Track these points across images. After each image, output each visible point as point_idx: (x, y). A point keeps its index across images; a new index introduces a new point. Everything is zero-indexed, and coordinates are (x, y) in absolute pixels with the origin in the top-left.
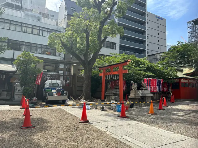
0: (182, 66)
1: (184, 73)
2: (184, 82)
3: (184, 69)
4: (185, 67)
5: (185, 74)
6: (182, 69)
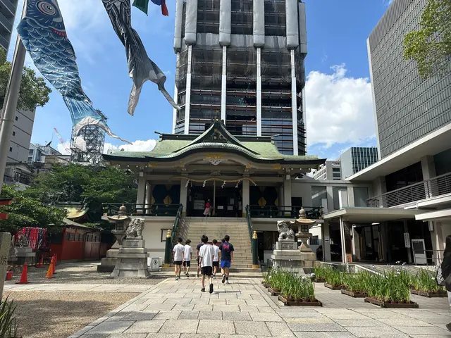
0: (67, 203)
1: (69, 216)
2: (70, 233)
3: (69, 210)
4: (71, 206)
5: (71, 219)
6: (65, 208)
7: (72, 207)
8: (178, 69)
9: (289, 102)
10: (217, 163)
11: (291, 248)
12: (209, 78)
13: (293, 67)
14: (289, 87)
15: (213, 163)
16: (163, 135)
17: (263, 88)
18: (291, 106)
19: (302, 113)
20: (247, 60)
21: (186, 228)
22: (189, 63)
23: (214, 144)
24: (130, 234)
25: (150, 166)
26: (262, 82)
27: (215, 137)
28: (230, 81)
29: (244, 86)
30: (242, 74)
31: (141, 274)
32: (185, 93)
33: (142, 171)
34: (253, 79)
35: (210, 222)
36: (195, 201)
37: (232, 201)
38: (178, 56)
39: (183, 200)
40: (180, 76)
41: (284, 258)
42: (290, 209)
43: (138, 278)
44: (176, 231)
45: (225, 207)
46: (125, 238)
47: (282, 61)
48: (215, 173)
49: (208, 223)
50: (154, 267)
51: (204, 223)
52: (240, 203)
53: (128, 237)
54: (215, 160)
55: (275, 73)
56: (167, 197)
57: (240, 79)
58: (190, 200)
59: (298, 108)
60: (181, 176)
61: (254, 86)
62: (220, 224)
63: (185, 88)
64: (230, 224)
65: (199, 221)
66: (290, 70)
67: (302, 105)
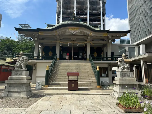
0: (6, 56)
1: (6, 61)
2: (5, 69)
3: (7, 59)
5: (7, 63)
6: (6, 58)
7: (9, 58)
8: (57, 8)
9: (99, 20)
10: (75, 33)
11: (129, 76)
12: (69, 11)
13: (101, 7)
14: (100, 15)
15: (72, 33)
16: (49, 25)
17: (90, 15)
18: (100, 22)
19: (104, 25)
20: (84, 4)
21: (59, 65)
22: (62, 5)
23: (73, 22)
24: (17, 67)
25: (39, 34)
26: (89, 13)
27: (73, 19)
28: (77, 12)
29: (83, 14)
30: (82, 10)
31: (23, 95)
32: (60, 17)
33: (37, 38)
34: (86, 11)
35: (71, 63)
36: (64, 54)
37: (81, 54)
38: (57, 3)
39: (58, 52)
40: (58, 10)
41: (124, 83)
42: (110, 56)
43: (21, 98)
44: (53, 67)
45: (78, 57)
46: (14, 70)
47: (97, 5)
48: (73, 39)
49: (70, 63)
50: (38, 87)
51: (68, 63)
52: (85, 54)
53: (16, 69)
54: (74, 31)
55: (94, 9)
56: (50, 52)
57: (81, 11)
58: (61, 53)
59: (103, 23)
60: (56, 40)
61: (86, 14)
62: (76, 63)
63: (60, 15)
64: (81, 63)
65: (65, 62)
66: (100, 8)
67: (104, 22)
